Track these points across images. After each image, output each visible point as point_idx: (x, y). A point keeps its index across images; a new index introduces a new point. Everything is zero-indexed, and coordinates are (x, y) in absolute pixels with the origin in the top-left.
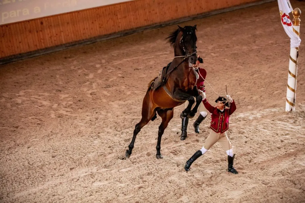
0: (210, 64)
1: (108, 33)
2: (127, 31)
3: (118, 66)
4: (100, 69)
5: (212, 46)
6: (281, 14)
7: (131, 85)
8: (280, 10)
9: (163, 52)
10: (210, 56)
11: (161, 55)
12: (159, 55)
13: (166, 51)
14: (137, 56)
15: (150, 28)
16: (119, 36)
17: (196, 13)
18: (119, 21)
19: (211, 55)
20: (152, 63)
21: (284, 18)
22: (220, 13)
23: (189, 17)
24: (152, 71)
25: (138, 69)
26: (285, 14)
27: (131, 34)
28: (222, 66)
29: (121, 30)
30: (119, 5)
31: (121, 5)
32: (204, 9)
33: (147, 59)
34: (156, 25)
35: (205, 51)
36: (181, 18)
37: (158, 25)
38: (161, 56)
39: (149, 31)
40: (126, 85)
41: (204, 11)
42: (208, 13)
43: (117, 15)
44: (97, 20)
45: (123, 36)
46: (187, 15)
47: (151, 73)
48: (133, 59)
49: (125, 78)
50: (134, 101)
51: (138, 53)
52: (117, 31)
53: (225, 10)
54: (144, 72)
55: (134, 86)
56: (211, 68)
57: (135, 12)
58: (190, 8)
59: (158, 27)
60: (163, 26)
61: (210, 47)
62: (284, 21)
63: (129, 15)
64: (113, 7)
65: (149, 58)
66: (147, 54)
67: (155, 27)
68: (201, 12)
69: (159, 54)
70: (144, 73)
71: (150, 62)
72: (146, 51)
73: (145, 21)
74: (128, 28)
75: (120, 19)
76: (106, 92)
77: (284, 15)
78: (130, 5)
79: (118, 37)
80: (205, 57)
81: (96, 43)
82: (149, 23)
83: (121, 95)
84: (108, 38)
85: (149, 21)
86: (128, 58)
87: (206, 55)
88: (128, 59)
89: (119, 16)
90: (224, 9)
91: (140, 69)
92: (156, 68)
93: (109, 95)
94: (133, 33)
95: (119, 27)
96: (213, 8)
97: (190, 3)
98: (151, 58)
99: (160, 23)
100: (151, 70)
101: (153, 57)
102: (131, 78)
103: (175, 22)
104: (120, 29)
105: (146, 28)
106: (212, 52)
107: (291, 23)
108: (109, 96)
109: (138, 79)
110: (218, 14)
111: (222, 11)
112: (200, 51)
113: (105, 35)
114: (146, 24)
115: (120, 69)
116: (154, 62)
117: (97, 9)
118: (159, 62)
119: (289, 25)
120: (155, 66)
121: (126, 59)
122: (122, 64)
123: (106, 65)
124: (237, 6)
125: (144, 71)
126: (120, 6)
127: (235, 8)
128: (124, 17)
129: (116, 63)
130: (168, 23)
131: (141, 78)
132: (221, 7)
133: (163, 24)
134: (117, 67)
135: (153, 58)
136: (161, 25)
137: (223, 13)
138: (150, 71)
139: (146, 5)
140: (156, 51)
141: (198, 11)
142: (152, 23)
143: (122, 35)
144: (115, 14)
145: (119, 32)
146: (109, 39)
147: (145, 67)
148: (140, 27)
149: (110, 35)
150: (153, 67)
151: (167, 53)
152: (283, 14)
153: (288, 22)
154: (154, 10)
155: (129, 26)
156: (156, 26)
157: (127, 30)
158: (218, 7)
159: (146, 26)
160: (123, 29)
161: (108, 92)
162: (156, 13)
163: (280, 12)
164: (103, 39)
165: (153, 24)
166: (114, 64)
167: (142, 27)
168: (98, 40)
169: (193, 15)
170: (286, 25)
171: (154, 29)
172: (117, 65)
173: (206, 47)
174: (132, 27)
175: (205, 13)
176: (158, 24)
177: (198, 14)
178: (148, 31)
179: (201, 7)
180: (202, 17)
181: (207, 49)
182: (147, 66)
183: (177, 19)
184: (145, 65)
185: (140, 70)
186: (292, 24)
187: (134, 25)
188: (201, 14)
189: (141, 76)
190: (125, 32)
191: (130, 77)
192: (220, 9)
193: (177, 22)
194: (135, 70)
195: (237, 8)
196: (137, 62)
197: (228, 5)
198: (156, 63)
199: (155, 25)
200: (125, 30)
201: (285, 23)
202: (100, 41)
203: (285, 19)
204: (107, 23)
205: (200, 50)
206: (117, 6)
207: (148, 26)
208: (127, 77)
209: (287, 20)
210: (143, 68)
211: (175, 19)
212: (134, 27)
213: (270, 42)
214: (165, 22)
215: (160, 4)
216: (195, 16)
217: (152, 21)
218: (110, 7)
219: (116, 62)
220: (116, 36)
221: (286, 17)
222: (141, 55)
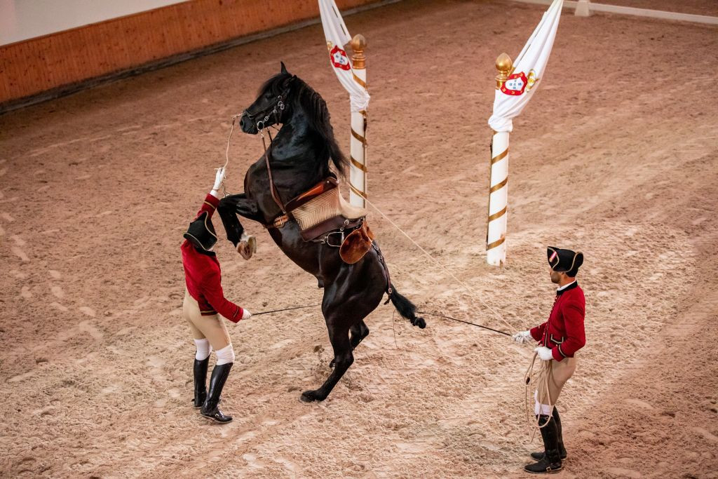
0: (216, 145)
1: (28, 94)
2: (66, 89)
3: (39, 159)
4: (4, 167)
5: (226, 109)
6: (330, 48)
7: (57, 197)
8: (327, 40)
9: (130, 126)
10: (218, 128)
11: (125, 132)
12: (122, 132)
13: (137, 124)
14: (77, 138)
15: (109, 79)
16: (50, 98)
17: (202, 45)
18: (50, 68)
19: (222, 127)
20: (105, 148)
21: (335, 55)
22: (250, 42)
23: (188, 52)
24: (103, 166)
25: (77, 164)
26: (336, 47)
27: (72, 93)
28: (240, 148)
29: (54, 86)
30: (48, 40)
31: (51, 38)
32: (217, 35)
33: (97, 142)
34: (124, 71)
35: (211, 119)
36: (172, 56)
37: (127, 73)
38: (125, 134)
39: (110, 84)
40: (48, 196)
41: (218, 40)
42: (225, 44)
43: (44, 59)
44: (4, 71)
45: (59, 97)
46: (184, 49)
47: (100, 170)
48: (71, 144)
49: (49, 183)
50: (58, 230)
51: (82, 129)
52: (45, 89)
53: (259, 36)
54: (88, 169)
55: (62, 200)
56: (217, 154)
57: (80, 51)
58: (190, 35)
59: (127, 77)
60: (137, 72)
61: (222, 111)
62: (337, 60)
63: (67, 57)
64: (35, 43)
65: (101, 140)
66: (99, 131)
67: (121, 77)
68: (212, 42)
69: (122, 130)
70: (87, 171)
71: (101, 146)
72: (97, 125)
73: (101, 67)
74: (66, 82)
75: (50, 65)
76: (8, 214)
77: (336, 49)
78: (70, 37)
79: (48, 101)
80: (209, 132)
81: (5, 115)
82: (110, 69)
83: (34, 219)
84: (31, 103)
85: (108, 65)
86: (60, 142)
87: (212, 127)
88: (61, 144)
89: (48, 60)
90: (257, 33)
91: (81, 162)
92: (112, 159)
93: (11, 219)
94: (76, 92)
95: (49, 80)
96: (236, 33)
97: (189, 26)
98: (104, 140)
99: (131, 68)
100: (101, 164)
101: (109, 136)
102: (60, 182)
103: (160, 65)
104: (52, 85)
105: (102, 79)
106: (224, 122)
107: (348, 64)
108: (12, 223)
109: (74, 184)
110: (246, 44)
111: (254, 38)
112: (200, 120)
113: (22, 98)
114: (103, 72)
115: (42, 164)
116: (109, 147)
117: (4, 50)
118: (118, 146)
119: (346, 68)
120: (110, 155)
121: (56, 143)
122: (47, 155)
123: (16, 159)
124: (282, 26)
125: (88, 167)
126: (50, 41)
127: (279, 31)
128: (57, 62)
129: (36, 152)
130: (147, 66)
131: (79, 181)
132: (251, 31)
133: (137, 70)
134: (37, 161)
135: (109, 139)
136: (133, 72)
137: (256, 41)
138: (100, 166)
139: (102, 35)
140: (117, 125)
141: (206, 40)
142: (114, 68)
143: (56, 96)
144: (40, 57)
145: (49, 90)
146: (31, 105)
147: (91, 159)
148: (91, 78)
149: (33, 96)
150: (107, 157)
151: (138, 127)
152: (333, 47)
153: (343, 63)
154: (117, 44)
155: (69, 78)
156: (124, 74)
157: (66, 85)
158: (245, 32)
159: (104, 75)
160: (57, 85)
161: (10, 215)
162: (123, 50)
163: (328, 43)
164: (18, 107)
165: (117, 71)
166: (32, 156)
167: (95, 78)
168: (9, 109)
169: (195, 49)
170: (341, 69)
171: (119, 81)
172: (37, 157)
173: (214, 110)
174: (75, 80)
175: (219, 43)
176: (127, 70)
177: (205, 47)
178: (107, 84)
179: (211, 33)
180: (213, 51)
181: (215, 114)
182: (94, 156)
183: (164, 58)
184: (91, 153)
185: (80, 166)
186: (351, 65)
187: (79, 76)
188: (212, 45)
189: (79, 178)
190: (62, 89)
191: (59, 180)
192: (249, 35)
193: (164, 63)
194: (70, 165)
195: (283, 30)
196: (77, 149)
197: (265, 26)
198: (114, 148)
199: (120, 73)
200: (61, 86)
201: (337, 65)
202: (13, 111)
203: (337, 57)
204: (25, 75)
205: (201, 118)
206: (43, 41)
207: (108, 74)
208: (52, 181)
209: (342, 59)
210: (87, 160)
211: (159, 60)
212: (80, 79)
213: (337, 95)
214: (140, 65)
215: (130, 31)
216: (200, 51)
217: (115, 65)
218: (30, 44)
219: (37, 150)
220: (43, 99)
221: (338, 53)
222: (86, 135)
